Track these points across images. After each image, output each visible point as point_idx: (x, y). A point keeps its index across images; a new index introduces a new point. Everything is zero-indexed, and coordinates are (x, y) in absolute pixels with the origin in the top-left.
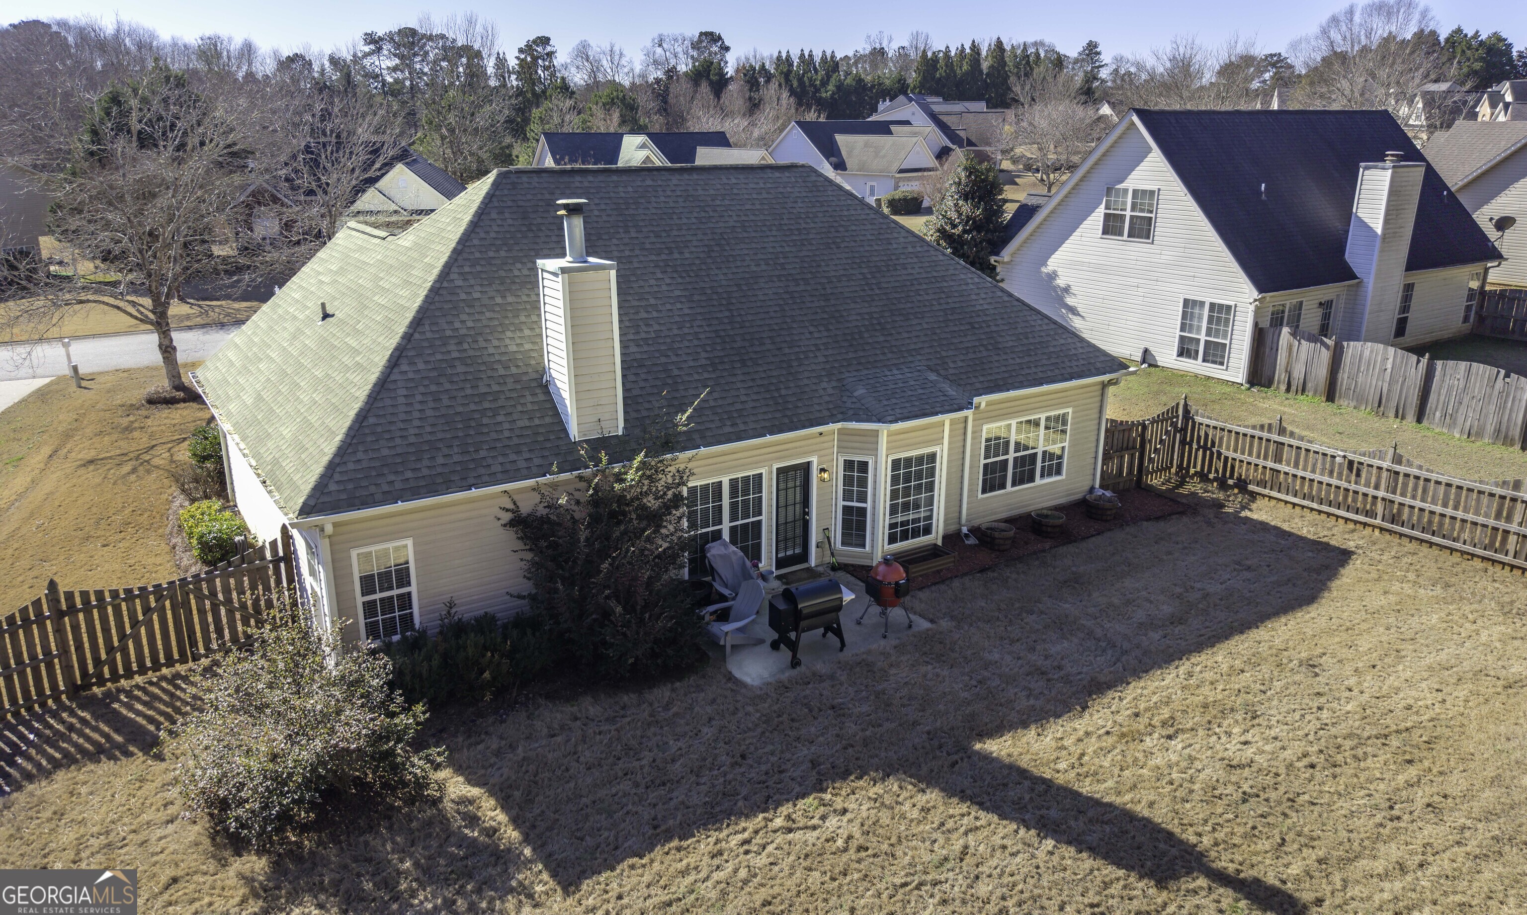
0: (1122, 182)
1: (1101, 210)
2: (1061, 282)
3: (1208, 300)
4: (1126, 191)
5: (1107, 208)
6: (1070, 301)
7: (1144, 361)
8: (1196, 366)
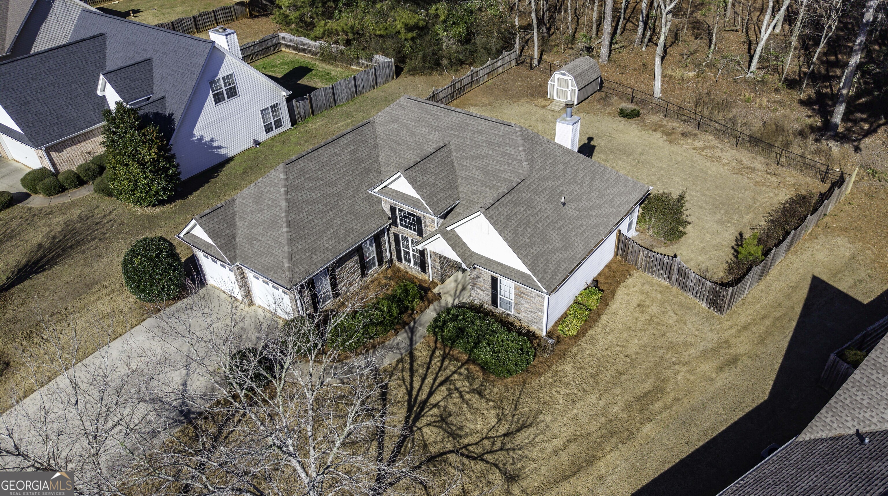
0: (217, 76)
1: (211, 94)
2: (207, 139)
3: (269, 106)
4: (219, 80)
5: (213, 92)
6: (215, 144)
7: (256, 145)
8: (275, 132)
